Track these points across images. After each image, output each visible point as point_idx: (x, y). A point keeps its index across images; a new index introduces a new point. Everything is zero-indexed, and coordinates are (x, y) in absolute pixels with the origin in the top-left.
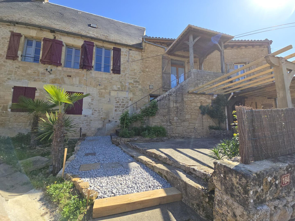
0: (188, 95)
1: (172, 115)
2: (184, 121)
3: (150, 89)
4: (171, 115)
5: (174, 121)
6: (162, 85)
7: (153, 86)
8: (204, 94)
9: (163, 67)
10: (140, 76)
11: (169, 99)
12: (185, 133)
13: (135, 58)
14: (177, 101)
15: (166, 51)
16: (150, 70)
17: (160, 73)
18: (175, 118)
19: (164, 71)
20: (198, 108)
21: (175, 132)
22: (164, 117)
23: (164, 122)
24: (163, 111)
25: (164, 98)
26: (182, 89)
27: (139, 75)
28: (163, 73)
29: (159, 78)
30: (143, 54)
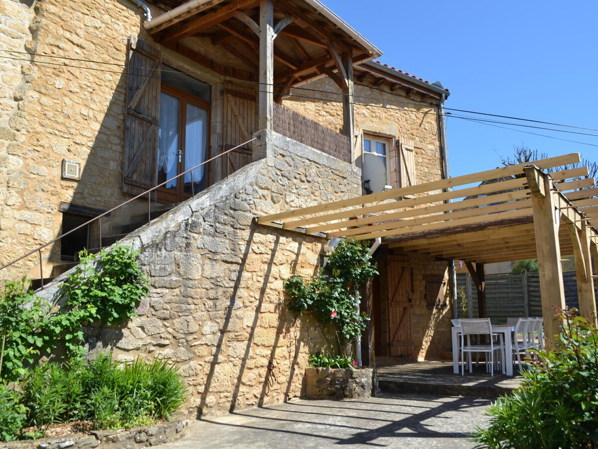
0: (254, 231)
1: (198, 315)
3: (63, 179)
4: (191, 314)
5: (204, 340)
6: (122, 169)
7: (79, 164)
9: (131, 88)
11: (188, 245)
14: (216, 253)
15: (149, 24)
16: (72, 87)
17: (117, 109)
18: (208, 328)
19: (133, 105)
22: (167, 324)
24: (163, 296)
26: (235, 203)
28: (128, 113)
29: (109, 133)
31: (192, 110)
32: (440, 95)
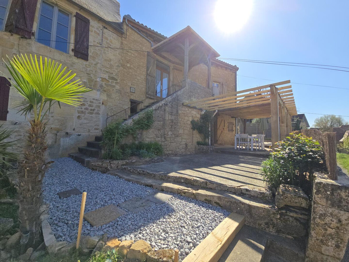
0: (182, 107)
1: (167, 129)
2: (177, 136)
3: (131, 92)
4: (165, 129)
5: (169, 136)
6: (146, 90)
7: (135, 88)
8: (194, 108)
9: (148, 67)
10: (119, 72)
11: (165, 110)
12: (178, 150)
13: (111, 42)
14: (172, 113)
15: (153, 48)
16: (132, 66)
17: (144, 73)
18: (170, 133)
19: (149, 72)
20: (189, 122)
21: (168, 149)
22: (159, 131)
23: (159, 137)
24: (158, 124)
25: (160, 107)
26: (177, 99)
27: (117, 69)
28: (147, 74)
29: (142, 80)
30: (123, 41)
31: (165, 74)
32: (236, 69)
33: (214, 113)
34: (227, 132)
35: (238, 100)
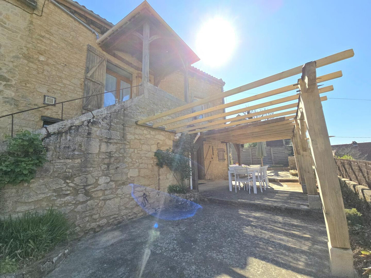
0: (136, 128)
1: (95, 174)
2: (124, 184)
3: (44, 103)
4: (90, 173)
5: (99, 188)
7: (55, 98)
9: (88, 68)
10: (16, 67)
11: (89, 134)
12: (123, 212)
13: (8, 19)
14: (110, 139)
15: (98, 41)
16: (50, 61)
17: (81, 76)
18: (102, 180)
20: (152, 155)
21: (98, 215)
22: (68, 181)
23: (67, 195)
24: (66, 164)
25: (73, 128)
26: (124, 114)
27: (12, 62)
28: (86, 78)
30: (34, 20)
31: (124, 84)
32: (222, 84)
33: (196, 137)
34: (217, 162)
35: (229, 120)
